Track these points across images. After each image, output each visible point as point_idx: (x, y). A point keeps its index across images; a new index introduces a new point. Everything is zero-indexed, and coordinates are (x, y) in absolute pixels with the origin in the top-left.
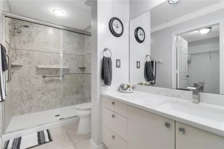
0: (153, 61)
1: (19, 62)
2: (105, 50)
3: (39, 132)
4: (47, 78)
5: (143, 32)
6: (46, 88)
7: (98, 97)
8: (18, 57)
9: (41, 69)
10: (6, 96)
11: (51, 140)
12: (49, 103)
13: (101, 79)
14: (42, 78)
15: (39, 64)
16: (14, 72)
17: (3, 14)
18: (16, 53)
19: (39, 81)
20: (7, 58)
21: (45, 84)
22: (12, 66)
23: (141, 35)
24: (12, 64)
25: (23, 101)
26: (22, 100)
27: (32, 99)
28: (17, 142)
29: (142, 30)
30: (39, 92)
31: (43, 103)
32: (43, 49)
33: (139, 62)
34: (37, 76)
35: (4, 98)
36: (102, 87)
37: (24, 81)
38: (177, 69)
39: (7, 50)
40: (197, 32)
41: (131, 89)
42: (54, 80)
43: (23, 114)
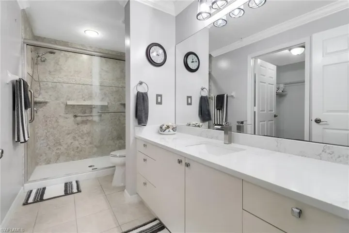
0: (224, 95)
1: (44, 98)
2: (141, 83)
3: (67, 183)
4: (79, 119)
5: (196, 58)
6: (78, 132)
7: (132, 139)
8: (42, 92)
9: (71, 107)
10: (28, 137)
11: (79, 191)
12: (81, 151)
13: (135, 118)
14: (73, 118)
15: (69, 100)
16: (38, 110)
17: (24, 43)
18: (40, 86)
19: (68, 122)
20: (29, 93)
21: (76, 126)
22: (36, 103)
23: (193, 62)
24: (35, 100)
25: (49, 148)
26: (48, 145)
27: (60, 145)
28: (41, 192)
29: (194, 56)
30: (69, 136)
31: (73, 150)
32: (74, 80)
33: (191, 97)
34: (66, 116)
35: (27, 139)
36: (136, 128)
37: (50, 121)
38: (255, 106)
39: (29, 85)
40: (287, 51)
41: (171, 131)
42: (87, 120)
43: (49, 163)
